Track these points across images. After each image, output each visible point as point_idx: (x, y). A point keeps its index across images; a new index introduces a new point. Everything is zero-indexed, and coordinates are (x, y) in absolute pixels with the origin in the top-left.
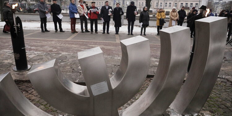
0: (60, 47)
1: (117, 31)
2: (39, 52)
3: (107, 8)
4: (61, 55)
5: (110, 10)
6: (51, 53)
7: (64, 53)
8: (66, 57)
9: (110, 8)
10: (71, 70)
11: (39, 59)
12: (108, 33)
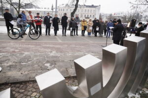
0: (20, 47)
1: (56, 33)
2: (3, 54)
3: (49, 17)
4: (24, 55)
5: (51, 19)
6: (15, 54)
7: (26, 53)
8: (30, 56)
9: (51, 17)
10: (40, 68)
11: (6, 60)
12: (49, 35)
